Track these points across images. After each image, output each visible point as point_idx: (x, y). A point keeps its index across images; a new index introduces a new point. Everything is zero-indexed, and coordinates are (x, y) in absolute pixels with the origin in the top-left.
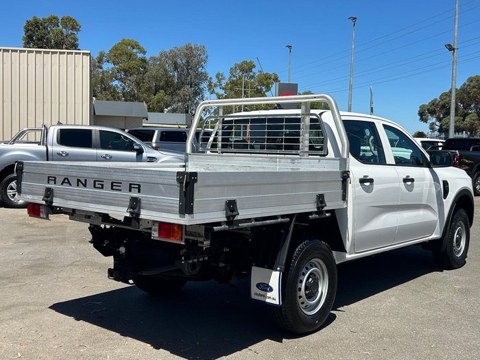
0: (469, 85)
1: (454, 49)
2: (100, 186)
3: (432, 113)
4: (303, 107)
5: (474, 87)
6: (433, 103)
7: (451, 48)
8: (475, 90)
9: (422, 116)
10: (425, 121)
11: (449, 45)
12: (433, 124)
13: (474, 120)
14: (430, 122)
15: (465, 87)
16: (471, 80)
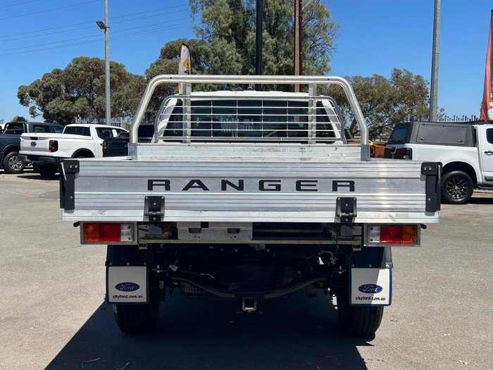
0: (76, 67)
1: (105, 28)
2: (274, 187)
3: (33, 95)
4: (311, 90)
5: (80, 69)
6: (35, 85)
7: (102, 26)
8: (82, 72)
9: (22, 98)
10: (27, 104)
11: (101, 22)
12: (33, 108)
13: (84, 105)
14: (30, 105)
15: (70, 68)
16: (76, 61)
